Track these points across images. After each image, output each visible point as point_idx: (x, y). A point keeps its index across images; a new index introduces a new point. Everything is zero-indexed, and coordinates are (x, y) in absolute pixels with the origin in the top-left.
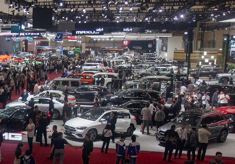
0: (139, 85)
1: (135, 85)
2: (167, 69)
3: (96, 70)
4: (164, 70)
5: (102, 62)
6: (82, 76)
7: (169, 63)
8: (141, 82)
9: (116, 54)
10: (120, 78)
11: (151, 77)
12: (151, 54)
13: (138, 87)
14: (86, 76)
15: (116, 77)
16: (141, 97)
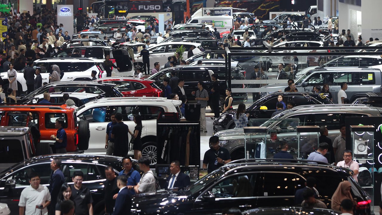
0: (268, 145)
1: (253, 147)
2: (366, 75)
3: (89, 89)
4: (357, 78)
5: (107, 52)
6: (36, 114)
7: (371, 50)
8: (273, 133)
9: (162, 18)
10: (188, 119)
11: (312, 109)
12: (299, 14)
13: (263, 156)
14: (48, 115)
15: (173, 117)
16: (279, 192)
